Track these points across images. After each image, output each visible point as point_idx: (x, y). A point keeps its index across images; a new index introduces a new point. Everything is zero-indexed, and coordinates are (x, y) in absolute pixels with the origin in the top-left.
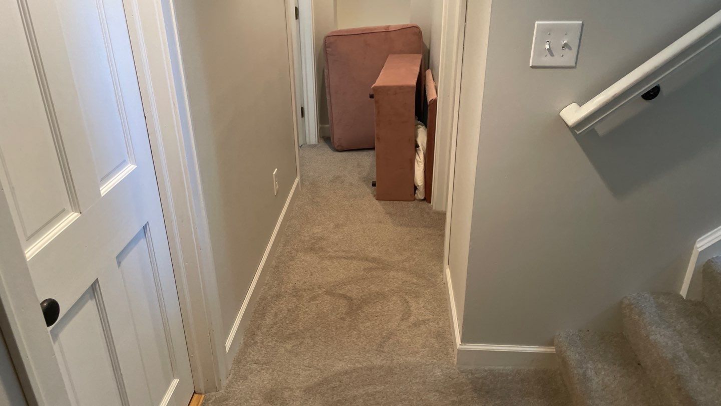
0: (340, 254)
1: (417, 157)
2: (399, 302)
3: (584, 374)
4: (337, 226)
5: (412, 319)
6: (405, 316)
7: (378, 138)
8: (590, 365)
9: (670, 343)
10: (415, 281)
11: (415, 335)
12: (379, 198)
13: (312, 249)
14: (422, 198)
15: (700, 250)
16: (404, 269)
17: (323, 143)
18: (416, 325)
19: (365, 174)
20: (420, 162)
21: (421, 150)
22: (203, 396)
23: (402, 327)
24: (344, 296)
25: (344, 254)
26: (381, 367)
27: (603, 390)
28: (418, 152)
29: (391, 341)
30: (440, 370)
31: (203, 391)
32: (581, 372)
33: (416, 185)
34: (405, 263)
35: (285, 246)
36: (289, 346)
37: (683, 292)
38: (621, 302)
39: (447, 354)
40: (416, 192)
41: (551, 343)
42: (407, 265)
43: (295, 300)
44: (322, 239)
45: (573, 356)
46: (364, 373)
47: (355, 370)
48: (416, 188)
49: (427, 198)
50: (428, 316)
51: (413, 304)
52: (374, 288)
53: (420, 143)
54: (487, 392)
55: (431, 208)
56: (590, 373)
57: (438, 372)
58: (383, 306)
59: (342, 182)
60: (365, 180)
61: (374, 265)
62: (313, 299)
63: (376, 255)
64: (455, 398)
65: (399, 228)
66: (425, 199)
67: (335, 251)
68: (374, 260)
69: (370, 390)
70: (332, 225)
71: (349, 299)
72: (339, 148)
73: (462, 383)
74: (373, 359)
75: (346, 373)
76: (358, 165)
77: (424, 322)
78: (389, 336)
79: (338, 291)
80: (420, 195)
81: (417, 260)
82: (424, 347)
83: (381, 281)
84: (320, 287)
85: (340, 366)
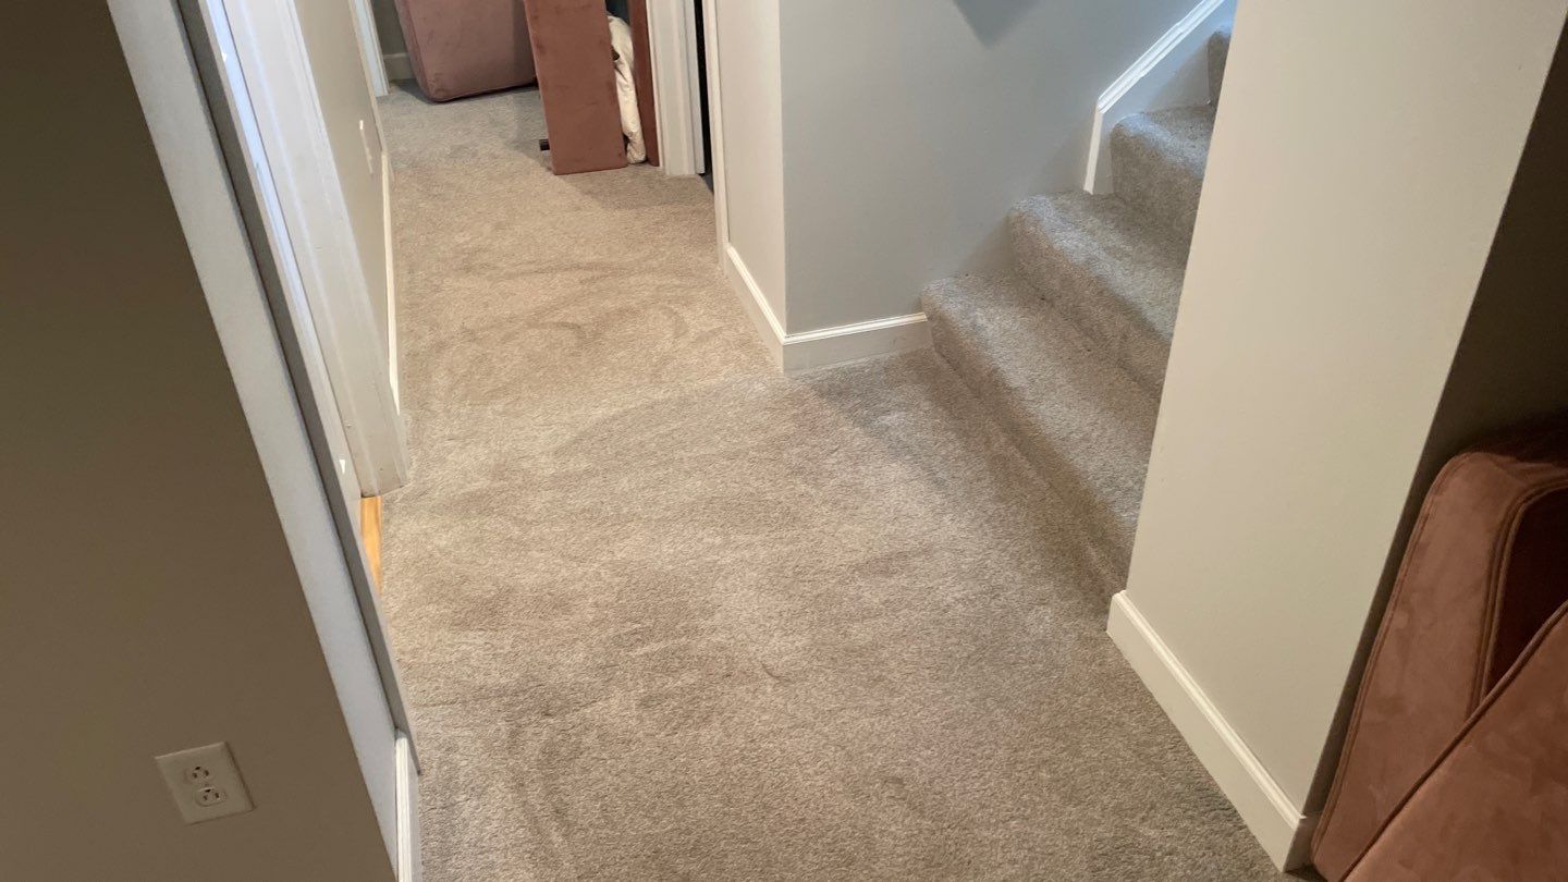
0: (524, 268)
1: (619, 78)
2: (661, 316)
3: (974, 325)
4: (498, 226)
5: (692, 333)
6: (680, 330)
7: (540, 47)
8: (979, 313)
9: (1080, 245)
10: (677, 282)
11: (705, 353)
12: (560, 170)
13: (468, 269)
14: (642, 158)
15: (1104, 111)
16: (652, 270)
17: (398, 93)
18: (702, 339)
19: (512, 135)
20: (627, 86)
21: (625, 62)
22: (379, 497)
23: (681, 346)
24: (564, 325)
25: (532, 267)
26: (667, 401)
27: (1002, 335)
28: (620, 67)
29: (669, 367)
30: (760, 384)
31: (377, 491)
32: (968, 322)
33: (627, 134)
34: (650, 262)
35: (411, 272)
36: (499, 407)
37: (1089, 186)
38: (1008, 220)
39: (766, 363)
40: (629, 147)
41: (917, 308)
42: (655, 263)
43: (474, 346)
44: (478, 250)
45: (953, 309)
46: (643, 413)
47: (626, 412)
48: (626, 140)
49: (651, 158)
50: (716, 324)
51: (687, 315)
52: (609, 304)
53: (619, 50)
54: (840, 394)
55: (663, 175)
56: (980, 322)
57: (759, 387)
58: (638, 326)
59: (474, 155)
60: (520, 145)
61: (596, 273)
62: (508, 338)
63: (591, 257)
64: (795, 411)
65: (618, 214)
66: (647, 161)
67: (514, 265)
68: (590, 267)
69: (663, 430)
70: (487, 228)
71: (576, 327)
72: (440, 96)
73: (799, 391)
74: (650, 395)
75: (614, 418)
76: (491, 123)
77: (714, 333)
78: (665, 360)
79: (548, 319)
80: (637, 152)
81: (668, 253)
82: (725, 363)
83: (620, 293)
84: (511, 319)
85: (599, 413)
